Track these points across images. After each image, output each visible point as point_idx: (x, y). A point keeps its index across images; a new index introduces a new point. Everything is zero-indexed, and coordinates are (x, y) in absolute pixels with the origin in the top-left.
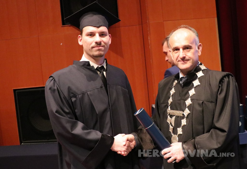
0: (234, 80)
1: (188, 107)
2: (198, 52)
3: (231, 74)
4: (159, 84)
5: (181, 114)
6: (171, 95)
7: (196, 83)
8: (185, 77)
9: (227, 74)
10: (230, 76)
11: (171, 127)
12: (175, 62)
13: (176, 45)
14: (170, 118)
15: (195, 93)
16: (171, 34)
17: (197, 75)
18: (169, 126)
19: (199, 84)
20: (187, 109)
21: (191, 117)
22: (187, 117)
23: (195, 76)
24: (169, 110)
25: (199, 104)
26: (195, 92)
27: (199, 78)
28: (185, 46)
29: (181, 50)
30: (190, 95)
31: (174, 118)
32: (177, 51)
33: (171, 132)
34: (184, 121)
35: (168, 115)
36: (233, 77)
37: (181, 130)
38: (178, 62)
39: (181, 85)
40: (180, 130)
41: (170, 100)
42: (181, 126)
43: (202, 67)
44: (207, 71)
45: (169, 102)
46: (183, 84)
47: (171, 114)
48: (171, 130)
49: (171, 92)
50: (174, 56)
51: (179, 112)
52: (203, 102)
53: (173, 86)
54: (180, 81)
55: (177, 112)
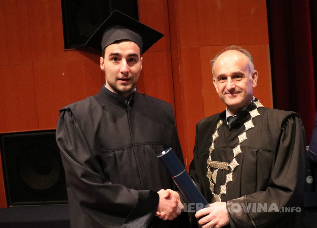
0: (300, 123)
1: (236, 157)
2: (253, 82)
3: (297, 114)
4: (197, 126)
5: (226, 166)
6: (213, 140)
7: (249, 125)
8: (235, 116)
9: (292, 114)
10: (296, 116)
11: (212, 185)
13: (223, 72)
14: (210, 171)
15: (246, 139)
16: (216, 57)
17: (250, 114)
19: (253, 126)
20: (234, 160)
21: (240, 171)
22: (234, 171)
23: (248, 116)
24: (210, 160)
25: (252, 153)
26: (247, 136)
27: (253, 119)
28: (235, 73)
29: (229, 79)
30: (240, 142)
31: (216, 172)
32: (223, 80)
33: (211, 190)
34: (230, 176)
35: (208, 167)
36: (299, 119)
37: (225, 188)
38: (224, 94)
39: (227, 126)
40: (223, 189)
41: (211, 147)
42: (226, 183)
43: (257, 104)
44: (265, 110)
45: (210, 149)
46: (231, 125)
47: (212, 166)
48: (212, 188)
49: (213, 136)
50: (219, 86)
51: (223, 163)
52: (257, 151)
53: (216, 128)
54: (227, 122)
55: (221, 164)
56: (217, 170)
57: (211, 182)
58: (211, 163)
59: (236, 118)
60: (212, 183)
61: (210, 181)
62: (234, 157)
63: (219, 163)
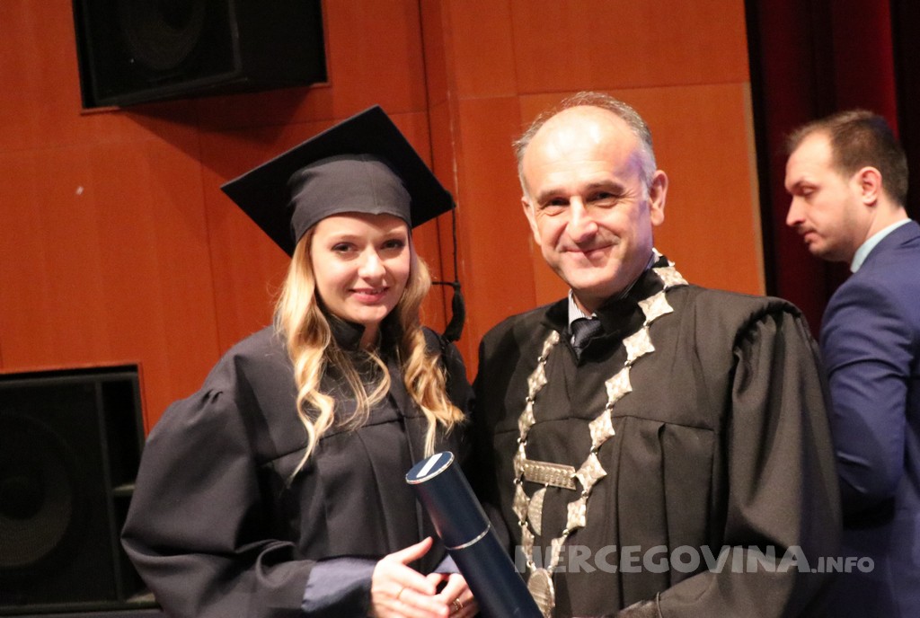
0: (803, 331)
1: (598, 450)
2: (651, 208)
3: (791, 304)
5: (568, 476)
6: (531, 392)
7: (638, 344)
8: (593, 318)
9: (770, 304)
10: (785, 313)
11: (528, 536)
12: (547, 251)
13: (555, 181)
14: (524, 494)
15: (630, 389)
16: (530, 130)
17: (640, 310)
18: (520, 529)
19: (651, 349)
20: (593, 458)
22: (590, 493)
23: (636, 315)
24: (521, 460)
25: (646, 436)
26: (632, 383)
27: (650, 324)
28: (596, 186)
29: (576, 203)
30: (612, 399)
31: (540, 496)
32: (556, 208)
33: (526, 554)
34: (577, 508)
35: (518, 482)
36: (799, 320)
38: (560, 252)
39: (572, 349)
41: (524, 417)
42: (565, 531)
43: (667, 275)
44: (688, 293)
45: (520, 425)
46: (580, 347)
47: (528, 476)
48: (527, 547)
49: (530, 381)
50: (543, 224)
51: (560, 468)
52: (662, 430)
53: (541, 355)
54: (571, 337)
55: (554, 469)
56: (543, 491)
58: (527, 466)
59: (596, 324)
60: (529, 533)
61: (522, 524)
62: (592, 448)
63: (548, 468)
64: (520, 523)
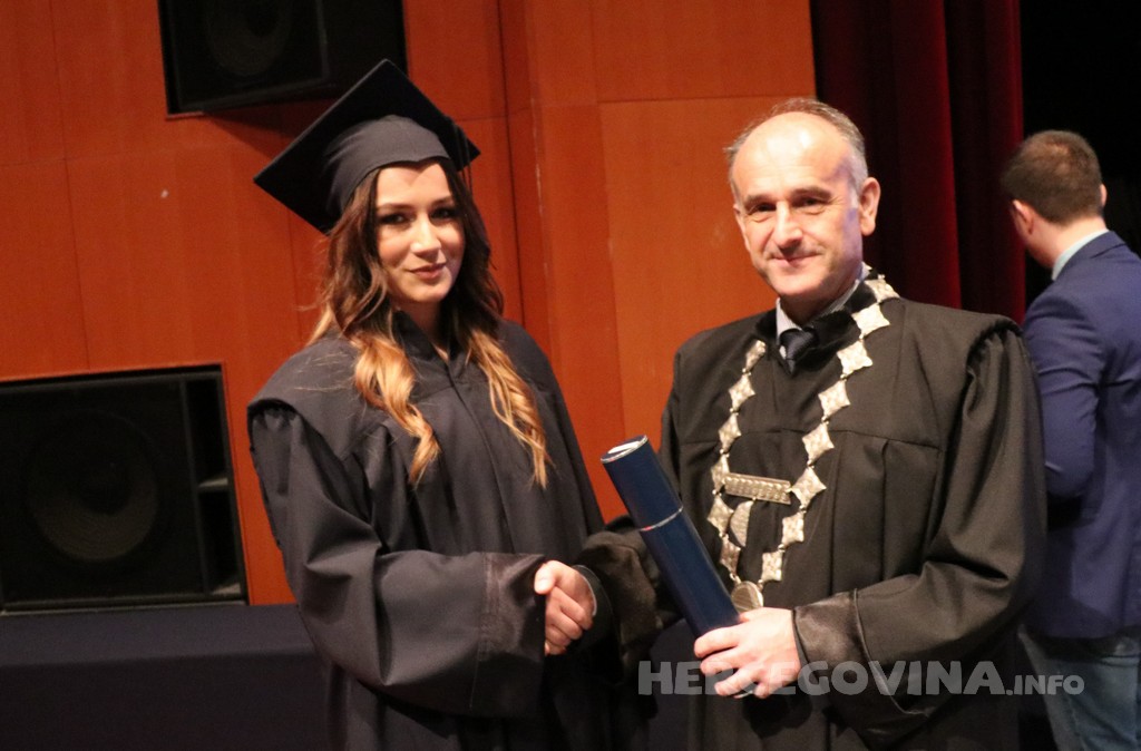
1: (815, 463)
2: (861, 217)
3: (1013, 322)
4: (678, 357)
5: (782, 491)
6: (736, 404)
7: (853, 358)
8: (804, 329)
10: (1009, 332)
11: (731, 549)
12: (759, 260)
13: (763, 185)
14: (726, 510)
15: (847, 403)
16: (743, 135)
17: (854, 323)
18: (721, 540)
19: (868, 362)
20: (810, 473)
21: (830, 510)
22: (808, 508)
23: (850, 328)
24: (722, 472)
25: (869, 452)
26: (850, 392)
27: (866, 337)
28: (802, 191)
29: (782, 209)
30: (827, 413)
31: (745, 509)
32: (765, 214)
33: (730, 569)
34: (793, 523)
35: (718, 493)
36: (1020, 339)
37: (779, 562)
38: (768, 259)
39: (782, 363)
40: (772, 564)
41: (727, 429)
42: (781, 546)
43: (878, 288)
44: (904, 307)
45: (722, 436)
46: (794, 359)
47: (730, 490)
48: (730, 560)
49: (733, 392)
50: (754, 229)
51: (771, 482)
52: (886, 445)
53: (744, 366)
54: (779, 348)
55: (764, 483)
56: (749, 504)
57: (726, 540)
58: (729, 479)
59: (808, 336)
60: (732, 547)
61: (723, 536)
62: (809, 462)
63: (757, 482)
64: (721, 535)
